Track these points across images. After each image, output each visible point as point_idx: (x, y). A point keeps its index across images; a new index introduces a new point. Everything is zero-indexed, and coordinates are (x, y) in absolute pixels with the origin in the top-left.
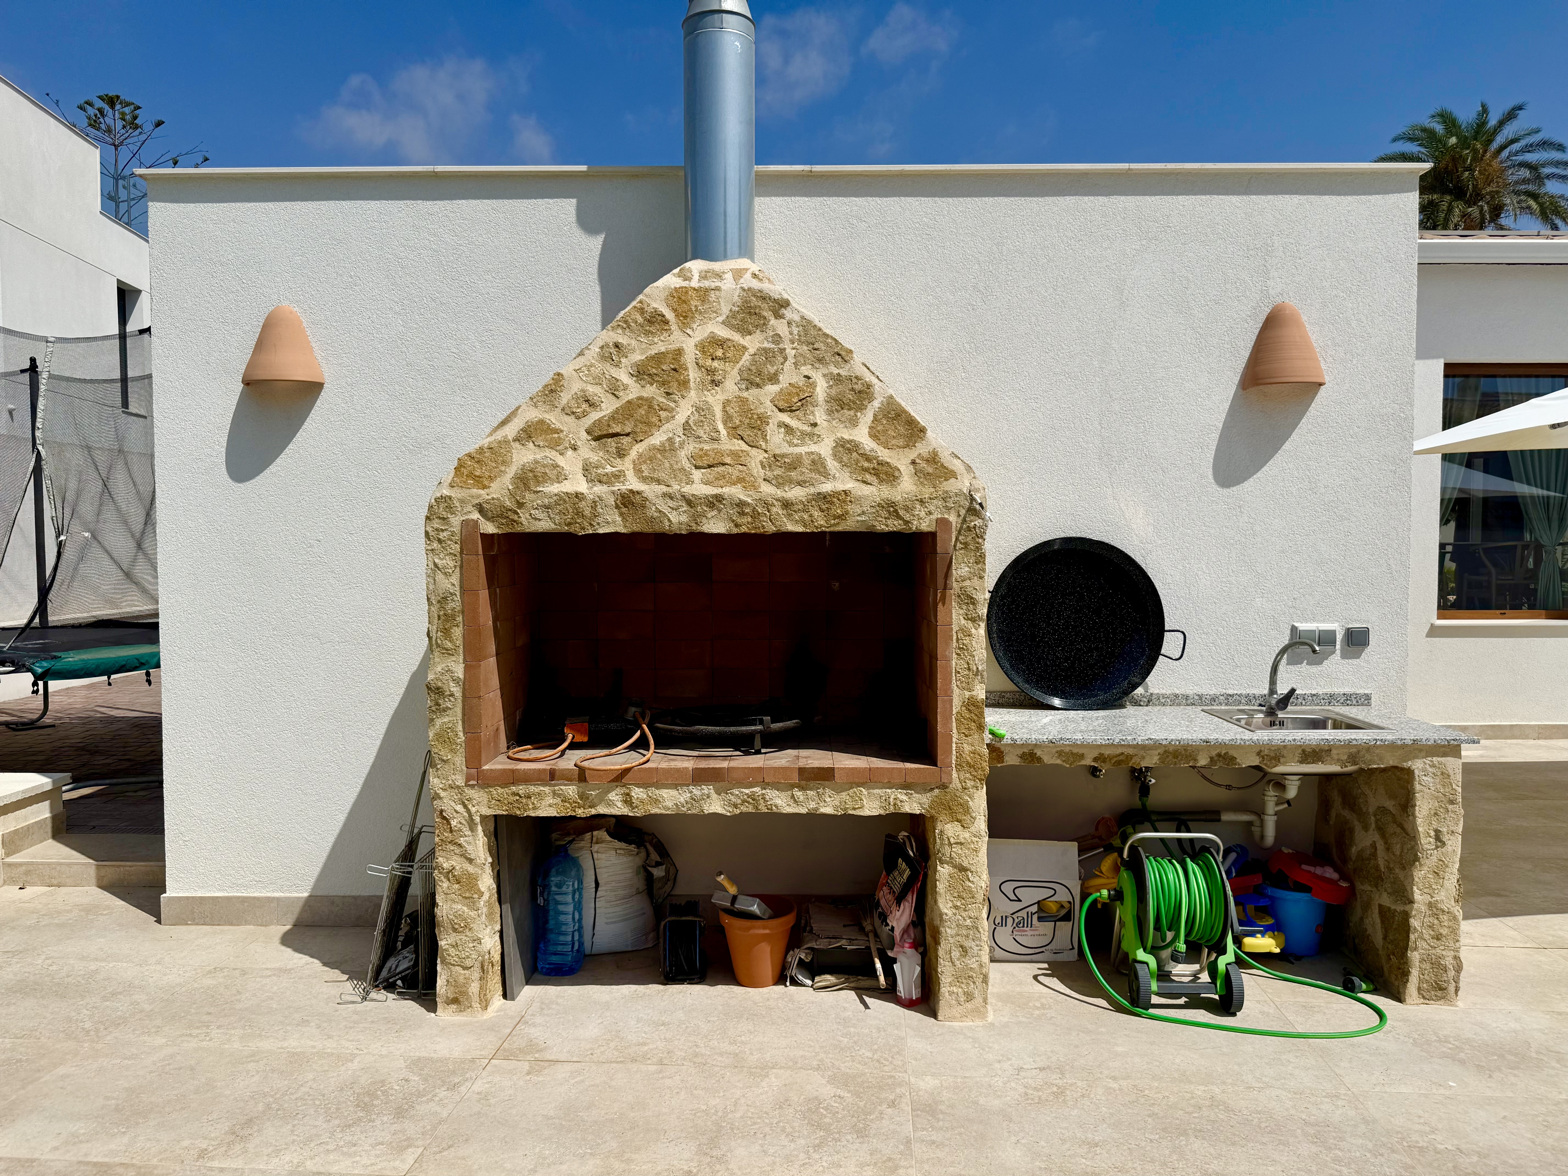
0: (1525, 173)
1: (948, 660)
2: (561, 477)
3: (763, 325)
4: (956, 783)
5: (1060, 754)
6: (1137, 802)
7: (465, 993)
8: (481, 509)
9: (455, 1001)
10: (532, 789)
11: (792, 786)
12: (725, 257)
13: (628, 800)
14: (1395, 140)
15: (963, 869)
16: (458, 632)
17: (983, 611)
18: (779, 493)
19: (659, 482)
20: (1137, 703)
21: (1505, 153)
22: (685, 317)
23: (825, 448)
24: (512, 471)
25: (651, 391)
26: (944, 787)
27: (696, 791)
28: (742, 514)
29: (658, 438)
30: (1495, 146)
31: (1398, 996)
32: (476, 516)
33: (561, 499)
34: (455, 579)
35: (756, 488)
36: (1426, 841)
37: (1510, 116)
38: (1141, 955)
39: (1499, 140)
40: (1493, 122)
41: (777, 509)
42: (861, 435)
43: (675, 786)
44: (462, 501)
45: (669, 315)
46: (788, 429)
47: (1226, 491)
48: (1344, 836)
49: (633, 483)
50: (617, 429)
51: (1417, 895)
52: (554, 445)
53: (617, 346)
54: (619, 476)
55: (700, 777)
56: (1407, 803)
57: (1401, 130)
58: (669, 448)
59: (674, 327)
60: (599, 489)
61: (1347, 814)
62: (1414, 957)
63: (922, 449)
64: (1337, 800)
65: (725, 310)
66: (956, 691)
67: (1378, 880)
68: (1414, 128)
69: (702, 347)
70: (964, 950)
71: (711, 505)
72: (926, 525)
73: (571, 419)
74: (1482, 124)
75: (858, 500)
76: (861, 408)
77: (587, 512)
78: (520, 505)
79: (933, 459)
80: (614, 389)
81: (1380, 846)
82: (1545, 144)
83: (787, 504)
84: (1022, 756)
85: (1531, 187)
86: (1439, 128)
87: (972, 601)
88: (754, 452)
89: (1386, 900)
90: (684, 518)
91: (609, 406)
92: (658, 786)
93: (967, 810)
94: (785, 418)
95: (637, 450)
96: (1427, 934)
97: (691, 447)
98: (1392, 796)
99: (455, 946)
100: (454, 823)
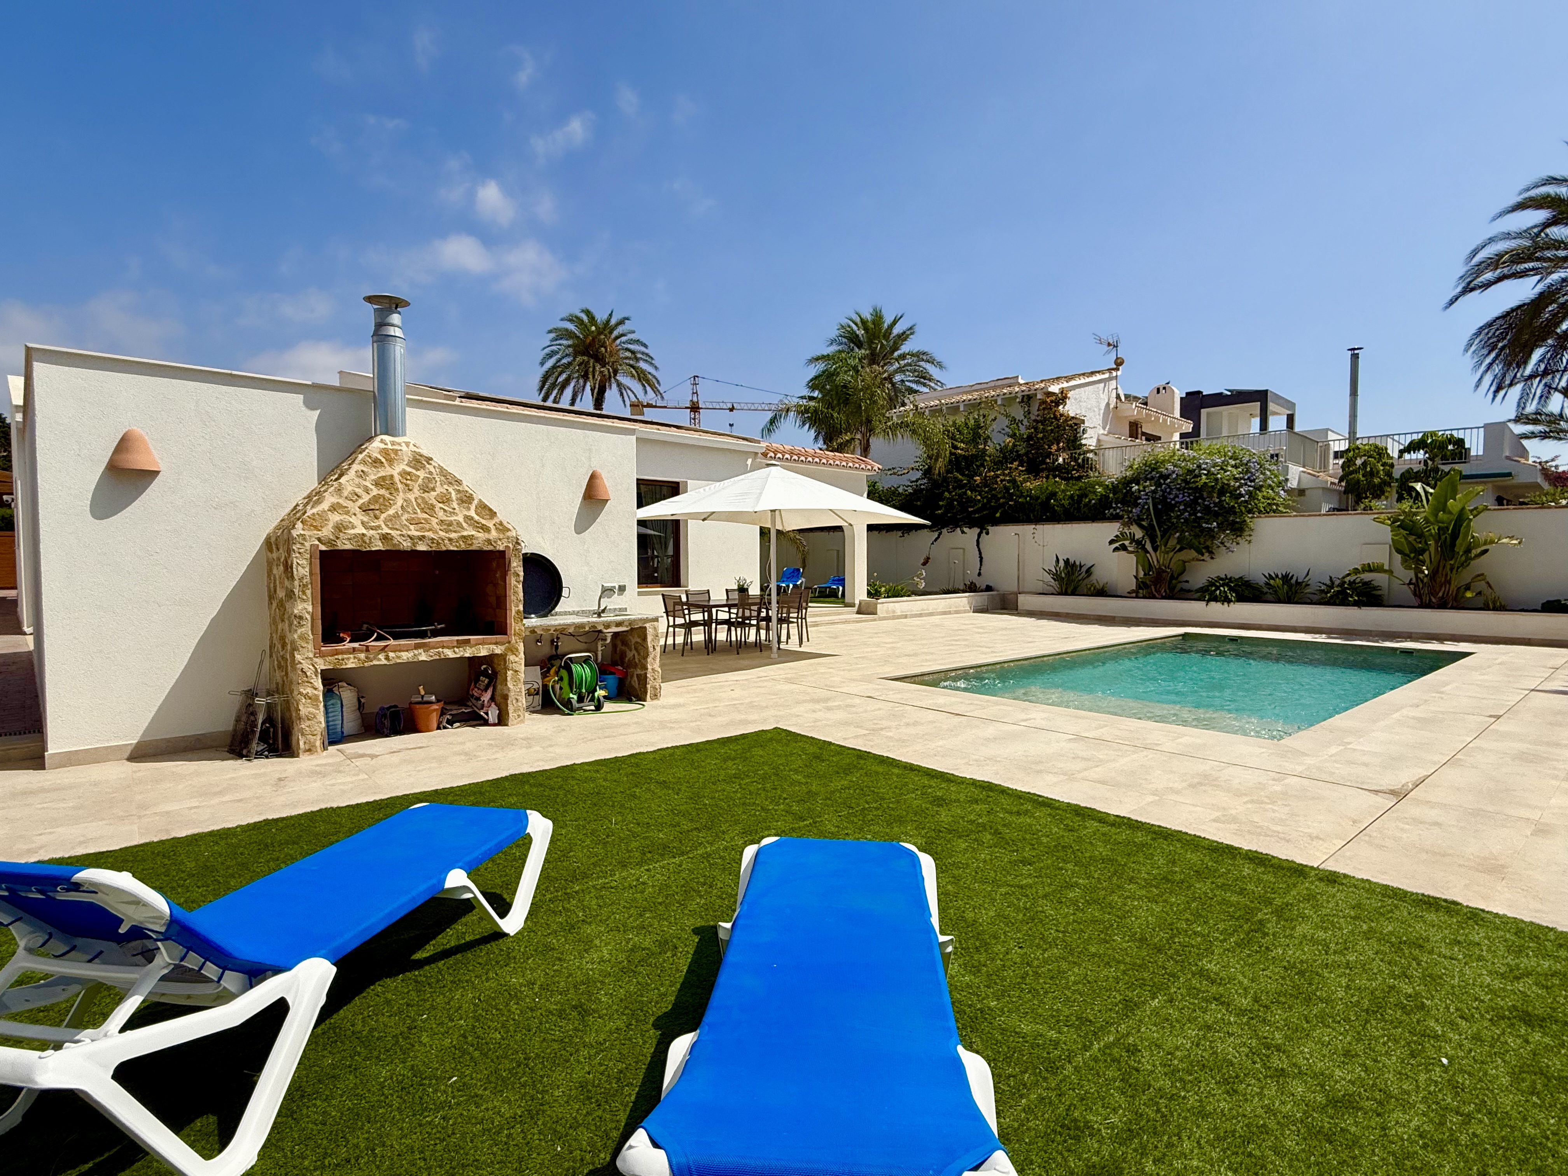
0: (628, 354)
1: (510, 596)
2: (353, 527)
3: (424, 467)
4: (513, 641)
5: (543, 629)
6: (554, 653)
7: (315, 746)
8: (319, 540)
9: (309, 750)
10: (345, 656)
11: (454, 647)
12: (399, 436)
13: (387, 658)
14: (562, 320)
15: (516, 671)
16: (309, 592)
17: (522, 579)
18: (447, 535)
19: (397, 530)
20: (552, 615)
21: (618, 341)
22: (391, 461)
23: (461, 519)
24: (331, 525)
25: (382, 492)
26: (509, 642)
27: (416, 652)
28: (433, 543)
29: (391, 512)
30: (613, 336)
31: (645, 701)
32: (317, 542)
33: (356, 536)
34: (307, 569)
35: (437, 533)
36: (651, 649)
37: (621, 322)
38: (571, 695)
39: (615, 333)
40: (613, 322)
41: (446, 541)
42: (472, 513)
43: (407, 651)
44: (310, 536)
45: (383, 460)
46: (445, 511)
47: (579, 536)
48: (623, 655)
49: (386, 530)
50: (372, 507)
51: (649, 667)
52: (347, 513)
53: (362, 471)
54: (379, 527)
55: (417, 646)
56: (645, 639)
57: (564, 315)
58: (396, 516)
59: (386, 465)
60: (371, 532)
61: (623, 648)
62: (649, 686)
63: (496, 520)
64: (619, 643)
65: (406, 459)
66: (513, 608)
67: (636, 666)
68: (571, 315)
69: (400, 474)
70: (517, 700)
71: (420, 540)
72: (501, 548)
73: (351, 502)
74: (608, 321)
75: (477, 538)
76: (471, 503)
77: (368, 541)
78: (338, 538)
79: (501, 524)
80: (367, 490)
81: (636, 655)
82: (638, 342)
83: (450, 540)
84: (531, 632)
85: (631, 362)
86: (585, 318)
87: (518, 575)
88: (432, 519)
89: (639, 672)
90: (409, 544)
91: (366, 498)
92: (400, 651)
93: (517, 650)
94: (441, 505)
95: (383, 516)
96: (652, 678)
97: (406, 516)
98: (639, 637)
99: (309, 726)
100: (308, 674)
